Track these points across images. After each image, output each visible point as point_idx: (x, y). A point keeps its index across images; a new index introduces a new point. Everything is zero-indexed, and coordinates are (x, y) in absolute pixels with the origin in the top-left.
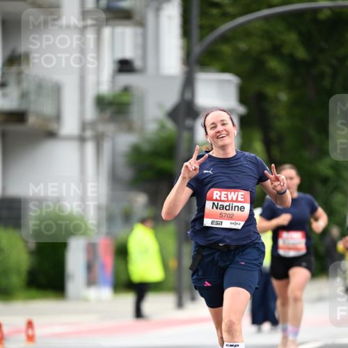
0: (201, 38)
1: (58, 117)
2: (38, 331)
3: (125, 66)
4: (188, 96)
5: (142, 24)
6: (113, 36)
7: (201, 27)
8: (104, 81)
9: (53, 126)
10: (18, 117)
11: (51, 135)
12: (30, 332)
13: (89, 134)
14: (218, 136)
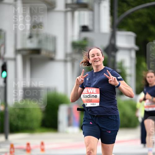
0: (119, 16)
1: (55, 52)
2: (46, 147)
3: (85, 29)
4: (113, 42)
5: (92, 10)
7: (119, 12)
8: (75, 35)
9: (53, 55)
10: (37, 51)
11: (52, 59)
12: (42, 147)
13: (69, 59)
14: (95, 61)
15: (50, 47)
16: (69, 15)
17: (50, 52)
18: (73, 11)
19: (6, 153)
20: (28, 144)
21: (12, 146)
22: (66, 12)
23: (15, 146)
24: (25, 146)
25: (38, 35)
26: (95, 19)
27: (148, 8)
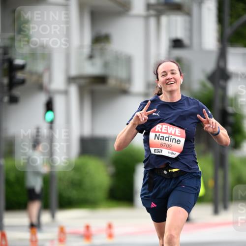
0: (231, 24)
1: (129, 80)
2: (116, 231)
3: (177, 44)
4: (222, 64)
5: (189, 14)
6: (169, 23)
7: (231, 16)
9: (126, 86)
10: (101, 80)
11: (124, 92)
14: (167, 83)
15: (122, 73)
16: (153, 21)
17: (121, 81)
18: (158, 16)
19: (52, 241)
20: (88, 227)
21: (62, 230)
22: (147, 17)
23: (67, 230)
24: (82, 230)
25: (102, 54)
26: (194, 28)
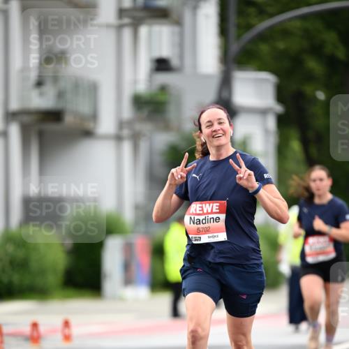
0: (239, 37)
1: (94, 117)
2: (75, 331)
3: (162, 65)
4: (225, 94)
5: (179, 22)
6: (150, 35)
7: (239, 26)
8: (140, 79)
9: (90, 125)
10: (54, 116)
11: (88, 134)
12: (67, 331)
13: (126, 133)
14: (213, 135)
15: (84, 107)
16: (127, 34)
17: (83, 118)
18: (135, 25)
20: (35, 326)
22: (120, 27)
23: (5, 330)
24: (27, 329)
25: (56, 79)
26: (185, 43)
27: (304, 17)
